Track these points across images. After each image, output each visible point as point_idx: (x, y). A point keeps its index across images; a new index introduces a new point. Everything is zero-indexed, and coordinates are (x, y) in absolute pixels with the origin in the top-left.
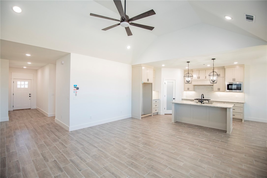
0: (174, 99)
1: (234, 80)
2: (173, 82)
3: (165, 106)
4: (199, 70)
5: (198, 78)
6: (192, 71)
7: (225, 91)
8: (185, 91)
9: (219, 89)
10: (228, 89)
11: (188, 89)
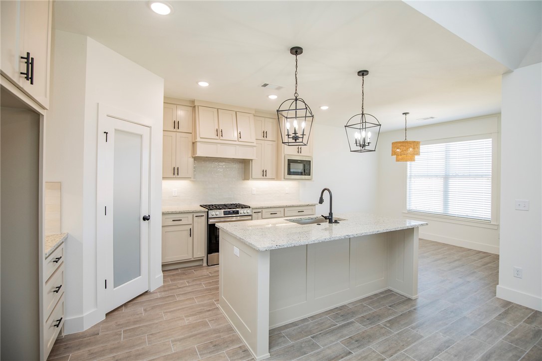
0: (145, 219)
4: (217, 109)
5: (219, 133)
6: (193, 106)
7: (277, 178)
8: (164, 178)
9: (264, 173)
10: (289, 173)
11: (176, 172)
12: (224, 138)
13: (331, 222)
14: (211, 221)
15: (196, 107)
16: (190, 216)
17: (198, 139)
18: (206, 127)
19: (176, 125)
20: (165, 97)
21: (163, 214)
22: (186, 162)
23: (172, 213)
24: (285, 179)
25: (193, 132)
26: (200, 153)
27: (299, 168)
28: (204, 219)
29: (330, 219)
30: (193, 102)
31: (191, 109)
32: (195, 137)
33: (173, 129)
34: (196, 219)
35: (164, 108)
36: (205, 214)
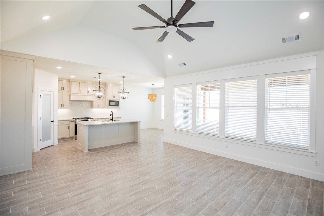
0: (52, 121)
1: (114, 97)
2: (51, 95)
3: (41, 137)
4: (79, 82)
5: (80, 91)
6: (69, 81)
7: (105, 107)
8: (58, 108)
9: (99, 106)
10: (109, 106)
11: (62, 106)
12: (82, 93)
13: (112, 121)
14: (76, 123)
15: (71, 82)
16: (68, 122)
17: (71, 94)
18: (74, 89)
19: (62, 88)
20: (59, 78)
21: (58, 121)
22: (66, 102)
23: (61, 121)
24: (108, 108)
25: (69, 91)
26: (72, 99)
27: (114, 103)
28: (74, 123)
29: (112, 120)
30: (69, 79)
31: (68, 82)
32: (70, 93)
33: (61, 90)
34: (70, 123)
35: (58, 82)
36: (74, 121)
